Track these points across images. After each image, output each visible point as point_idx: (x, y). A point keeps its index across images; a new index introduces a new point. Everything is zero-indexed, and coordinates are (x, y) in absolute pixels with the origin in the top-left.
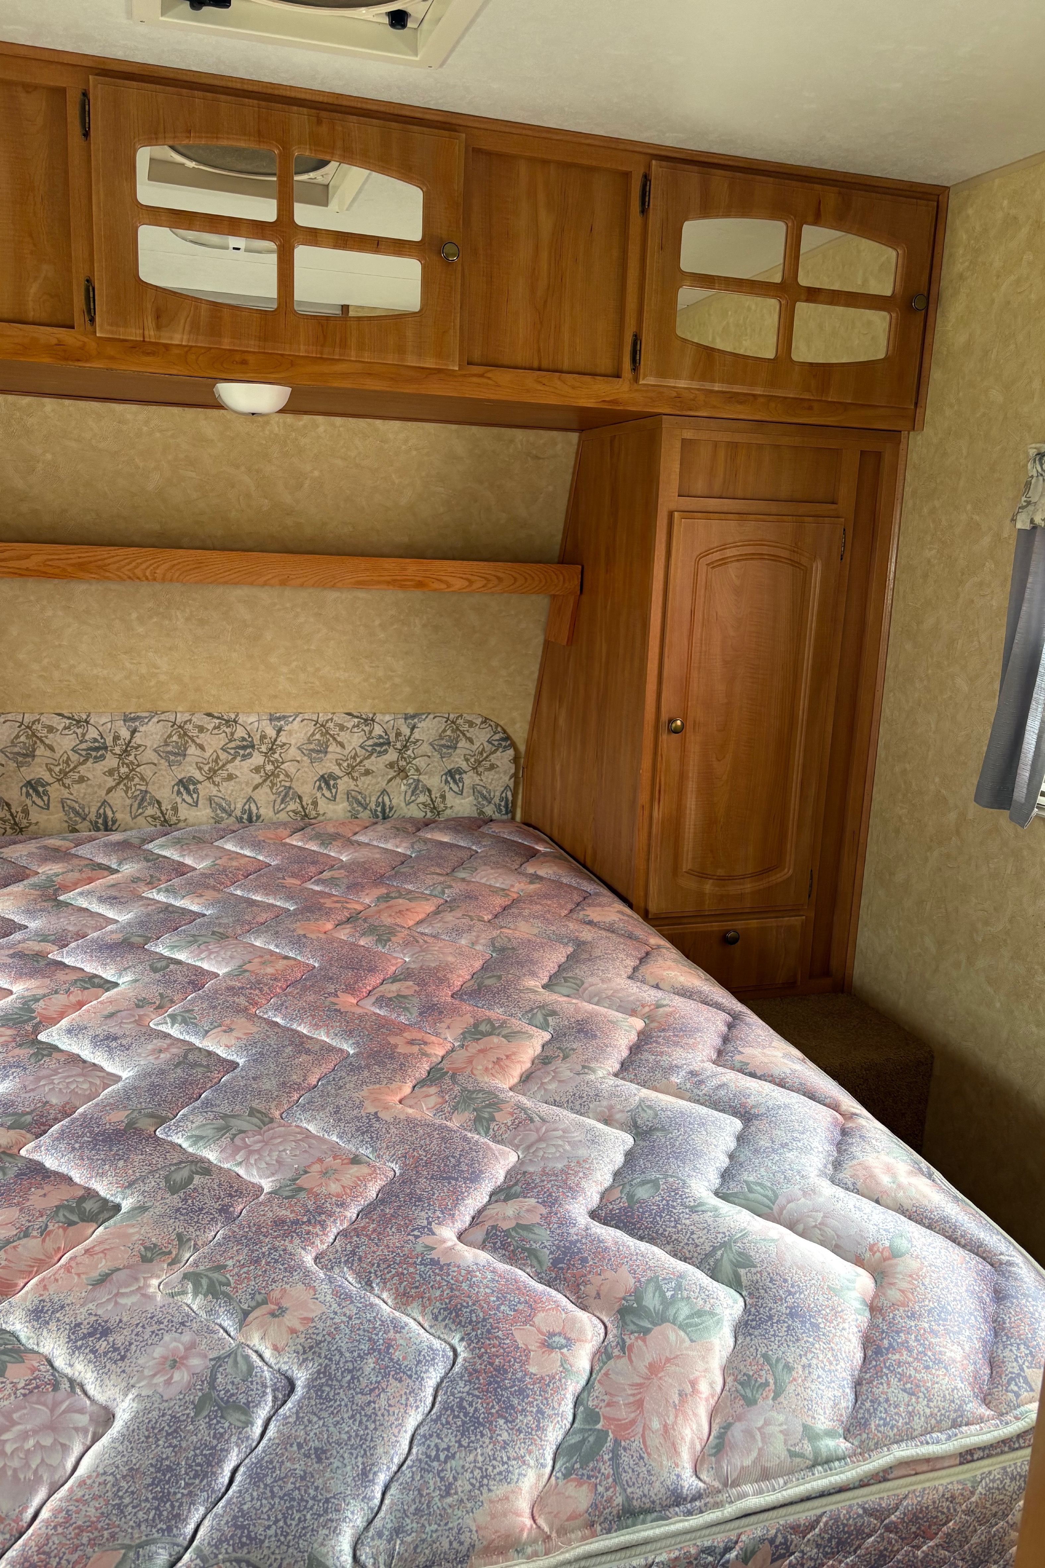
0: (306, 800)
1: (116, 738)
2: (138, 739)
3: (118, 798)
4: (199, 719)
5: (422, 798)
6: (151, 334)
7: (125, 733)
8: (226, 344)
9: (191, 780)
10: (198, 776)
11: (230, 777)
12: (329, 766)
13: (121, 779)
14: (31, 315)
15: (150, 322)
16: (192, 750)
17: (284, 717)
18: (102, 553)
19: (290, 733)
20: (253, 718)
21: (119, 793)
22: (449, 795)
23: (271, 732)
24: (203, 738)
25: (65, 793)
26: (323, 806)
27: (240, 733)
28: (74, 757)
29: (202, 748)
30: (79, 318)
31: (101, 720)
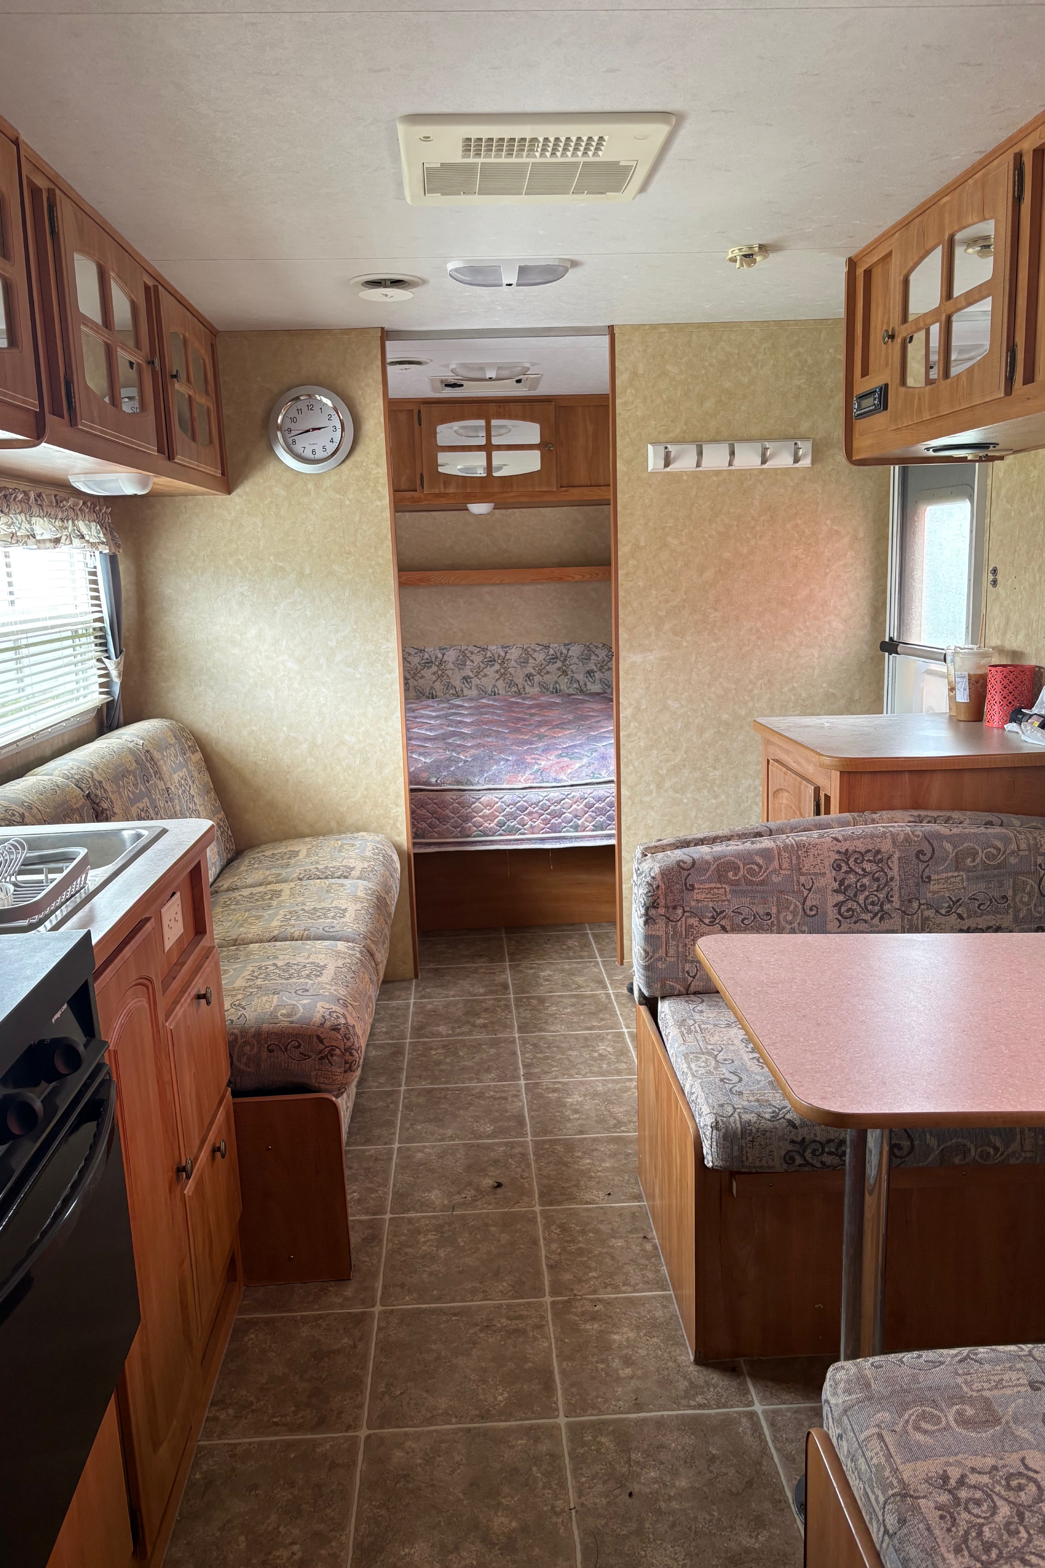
0: (520, 686)
1: (436, 658)
2: (445, 658)
3: (438, 686)
4: (471, 648)
5: (575, 685)
6: (443, 491)
7: (440, 656)
8: (468, 490)
9: (469, 677)
10: (471, 675)
11: (485, 675)
12: (530, 670)
13: (439, 677)
14: (403, 488)
15: (442, 486)
16: (468, 663)
17: (508, 647)
18: (428, 573)
19: (511, 653)
20: (494, 647)
21: (438, 683)
22: (588, 684)
23: (503, 654)
24: (473, 657)
25: (416, 683)
26: (528, 689)
27: (489, 654)
28: (419, 667)
29: (472, 661)
30: (418, 487)
31: (429, 649)
